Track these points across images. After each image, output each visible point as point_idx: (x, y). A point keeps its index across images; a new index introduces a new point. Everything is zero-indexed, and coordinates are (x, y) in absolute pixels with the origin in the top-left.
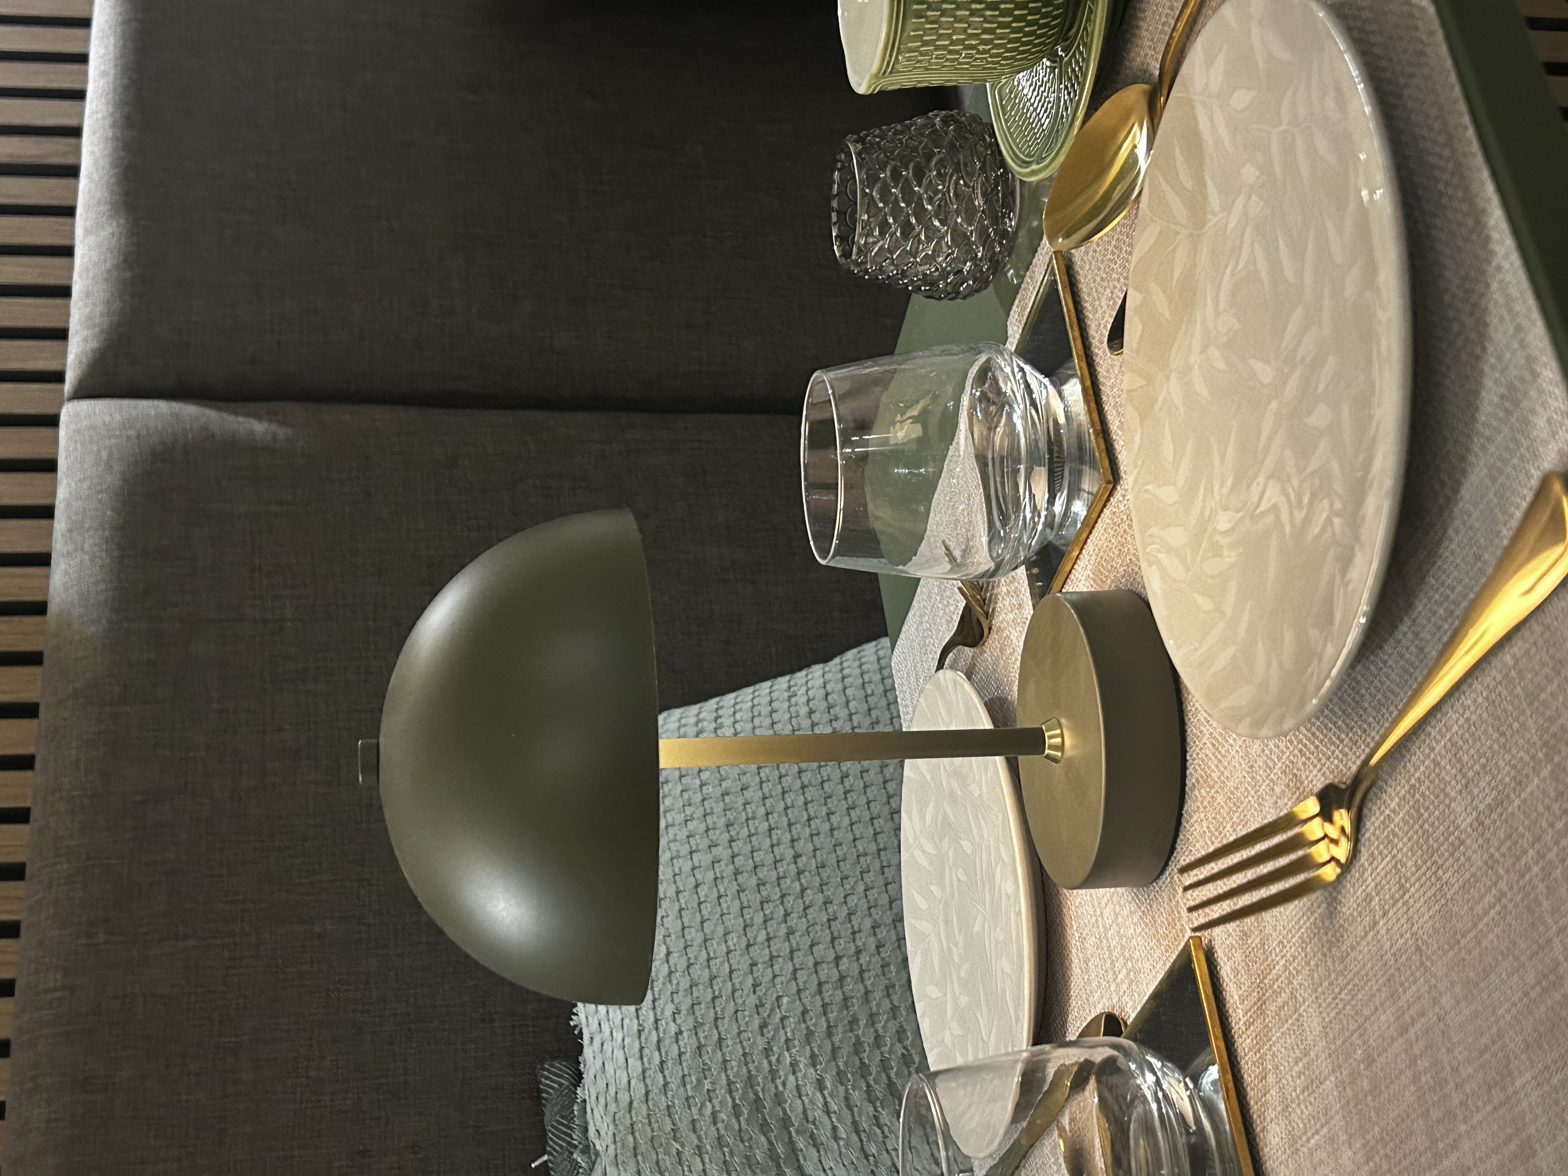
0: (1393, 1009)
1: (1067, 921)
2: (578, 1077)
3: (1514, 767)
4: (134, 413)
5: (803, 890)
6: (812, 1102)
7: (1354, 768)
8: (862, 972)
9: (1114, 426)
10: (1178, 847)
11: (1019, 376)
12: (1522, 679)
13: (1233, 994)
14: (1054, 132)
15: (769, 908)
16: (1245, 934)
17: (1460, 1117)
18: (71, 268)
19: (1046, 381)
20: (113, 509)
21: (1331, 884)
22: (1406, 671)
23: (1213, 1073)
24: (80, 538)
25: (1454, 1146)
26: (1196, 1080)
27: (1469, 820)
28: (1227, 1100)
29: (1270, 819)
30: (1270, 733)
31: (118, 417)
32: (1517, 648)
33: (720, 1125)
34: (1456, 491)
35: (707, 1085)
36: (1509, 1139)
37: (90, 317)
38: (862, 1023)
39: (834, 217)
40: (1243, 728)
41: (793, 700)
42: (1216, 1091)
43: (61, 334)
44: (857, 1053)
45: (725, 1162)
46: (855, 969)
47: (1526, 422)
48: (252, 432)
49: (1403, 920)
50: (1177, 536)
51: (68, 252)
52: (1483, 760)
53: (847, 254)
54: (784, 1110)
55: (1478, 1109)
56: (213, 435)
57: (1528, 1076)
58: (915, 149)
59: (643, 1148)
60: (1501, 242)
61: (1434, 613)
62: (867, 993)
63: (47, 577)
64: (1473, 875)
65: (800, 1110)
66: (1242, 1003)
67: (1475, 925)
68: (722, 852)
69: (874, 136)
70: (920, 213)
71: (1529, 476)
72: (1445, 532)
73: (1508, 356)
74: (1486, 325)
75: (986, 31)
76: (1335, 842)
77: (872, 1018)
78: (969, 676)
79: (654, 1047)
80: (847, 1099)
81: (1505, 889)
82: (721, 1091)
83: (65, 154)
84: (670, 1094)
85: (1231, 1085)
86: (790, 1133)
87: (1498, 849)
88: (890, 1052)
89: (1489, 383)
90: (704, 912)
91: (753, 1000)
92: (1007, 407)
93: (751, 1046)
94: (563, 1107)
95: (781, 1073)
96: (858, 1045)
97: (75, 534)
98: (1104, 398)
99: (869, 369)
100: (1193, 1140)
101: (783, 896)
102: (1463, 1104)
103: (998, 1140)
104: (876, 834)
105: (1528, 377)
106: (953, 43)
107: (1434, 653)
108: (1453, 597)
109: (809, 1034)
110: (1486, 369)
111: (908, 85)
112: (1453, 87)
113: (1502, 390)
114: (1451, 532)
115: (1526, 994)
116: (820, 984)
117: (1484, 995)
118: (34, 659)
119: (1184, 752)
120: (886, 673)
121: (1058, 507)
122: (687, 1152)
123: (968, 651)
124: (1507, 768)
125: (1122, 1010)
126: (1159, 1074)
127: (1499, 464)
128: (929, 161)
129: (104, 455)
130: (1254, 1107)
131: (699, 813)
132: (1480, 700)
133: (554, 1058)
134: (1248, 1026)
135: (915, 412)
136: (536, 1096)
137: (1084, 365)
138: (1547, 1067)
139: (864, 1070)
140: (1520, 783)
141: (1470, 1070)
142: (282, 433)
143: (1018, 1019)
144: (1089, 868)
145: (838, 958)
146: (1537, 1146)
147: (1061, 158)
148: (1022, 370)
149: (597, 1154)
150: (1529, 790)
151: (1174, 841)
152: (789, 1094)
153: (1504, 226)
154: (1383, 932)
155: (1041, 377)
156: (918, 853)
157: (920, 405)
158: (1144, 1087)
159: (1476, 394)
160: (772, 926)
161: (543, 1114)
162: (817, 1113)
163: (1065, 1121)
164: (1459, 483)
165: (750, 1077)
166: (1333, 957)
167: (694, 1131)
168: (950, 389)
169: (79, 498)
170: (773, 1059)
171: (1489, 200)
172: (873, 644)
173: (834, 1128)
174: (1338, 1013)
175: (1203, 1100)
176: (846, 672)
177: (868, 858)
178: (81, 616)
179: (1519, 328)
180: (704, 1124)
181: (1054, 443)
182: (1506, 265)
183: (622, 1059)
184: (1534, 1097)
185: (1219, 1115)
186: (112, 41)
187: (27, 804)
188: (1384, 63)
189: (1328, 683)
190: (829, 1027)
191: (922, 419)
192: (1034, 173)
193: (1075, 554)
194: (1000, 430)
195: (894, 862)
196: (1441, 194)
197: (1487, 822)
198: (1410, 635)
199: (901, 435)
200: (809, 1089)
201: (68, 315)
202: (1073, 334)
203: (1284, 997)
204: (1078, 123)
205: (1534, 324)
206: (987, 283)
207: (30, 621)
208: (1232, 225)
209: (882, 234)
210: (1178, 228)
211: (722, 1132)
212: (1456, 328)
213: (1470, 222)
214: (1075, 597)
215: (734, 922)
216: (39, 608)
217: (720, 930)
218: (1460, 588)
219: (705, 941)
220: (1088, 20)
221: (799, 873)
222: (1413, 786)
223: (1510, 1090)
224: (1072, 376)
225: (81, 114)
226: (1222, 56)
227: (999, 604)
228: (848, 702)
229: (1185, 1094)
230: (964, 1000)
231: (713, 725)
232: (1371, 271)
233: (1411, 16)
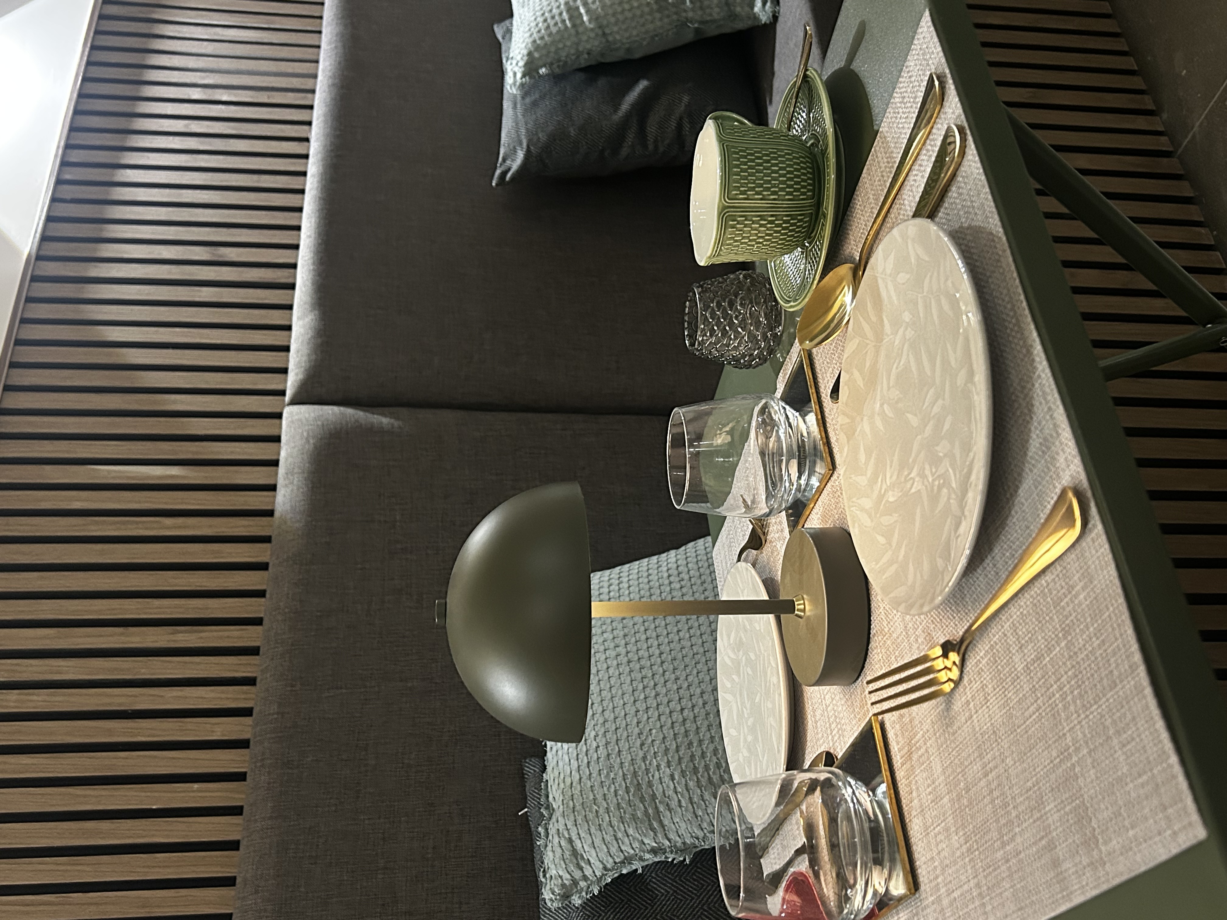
0: (980, 763)
1: (806, 700)
2: (544, 768)
3: (1046, 640)
4: (321, 413)
5: (664, 672)
6: (668, 787)
7: (961, 633)
8: (695, 717)
9: (833, 440)
10: (866, 666)
11: (782, 411)
12: (1051, 594)
13: (894, 748)
14: (803, 286)
15: (646, 681)
16: (902, 716)
17: (1016, 824)
18: (290, 337)
19: (797, 414)
20: (309, 463)
21: (949, 693)
22: (989, 584)
23: (883, 788)
24: (291, 478)
25: (1013, 839)
26: (874, 791)
27: (1022, 666)
28: (891, 804)
29: (914, 657)
30: (916, 613)
31: (312, 415)
32: (1049, 577)
33: (619, 797)
34: (1016, 492)
35: (612, 775)
36: (1042, 838)
37: (299, 362)
38: (695, 745)
39: (686, 325)
40: (902, 608)
41: (660, 569)
42: (884, 798)
43: (285, 371)
44: (692, 761)
45: (621, 817)
46: (691, 715)
47: (1053, 458)
48: (381, 423)
49: (987, 716)
50: (867, 503)
51: (289, 328)
52: (1030, 635)
53: (692, 344)
54: (653, 791)
55: (1025, 821)
56: (361, 425)
57: (1052, 805)
58: (729, 291)
59: (578, 808)
60: (1041, 363)
61: (1004, 555)
62: (698, 728)
63: (275, 497)
64: (1024, 695)
65: (661, 790)
66: (899, 752)
67: (1025, 722)
68: (622, 650)
69: (708, 284)
70: (731, 324)
71: (1055, 487)
72: (1010, 512)
73: (1044, 423)
74: (1032, 405)
75: (767, 235)
76: (950, 669)
77: (700, 742)
78: (754, 565)
79: (584, 754)
80: (686, 785)
81: (1041, 704)
82: (620, 779)
83: (289, 277)
84: (592, 780)
85: (893, 796)
86: (656, 803)
87: (1037, 683)
88: (710, 761)
89: (1034, 436)
90: (612, 682)
91: (637, 731)
92: (776, 428)
93: (636, 755)
94: (535, 784)
95: (651, 770)
96: (692, 756)
97: (289, 476)
98: (828, 425)
99: (704, 407)
100: (872, 825)
101: (653, 675)
102: (1017, 816)
103: (768, 815)
104: (703, 643)
105: (1055, 435)
106: (750, 241)
107: (1004, 576)
108: (1014, 547)
109: (667, 750)
110: (1033, 429)
111: (726, 261)
112: (1015, 280)
113: (1041, 440)
114: (1013, 513)
115: (1052, 762)
116: (673, 723)
117: (1029, 760)
118: (267, 539)
119: (870, 616)
120: (709, 555)
121: (803, 482)
122: (601, 811)
123: (754, 552)
124: (1043, 641)
125: (835, 750)
126: (854, 787)
127: (1039, 479)
128: (736, 297)
129: (305, 434)
130: (905, 809)
131: (610, 628)
132: (1028, 603)
133: (532, 756)
134: (903, 765)
135: (727, 429)
136: (522, 776)
137: (817, 407)
138: (1062, 802)
139: (695, 770)
140: (1049, 649)
141: (1021, 799)
142: (396, 423)
143: (779, 751)
144: (818, 676)
145: (682, 710)
146: (1057, 843)
147: (807, 300)
148: (784, 408)
149: (553, 810)
150: (1054, 653)
151: (864, 663)
152: (656, 782)
153: (1043, 355)
154: (976, 721)
155: (794, 412)
156: (726, 659)
157: (730, 425)
158: (846, 796)
159: (1027, 441)
160: (648, 691)
161: (525, 786)
162: (671, 793)
163: (804, 807)
164: (1018, 487)
165: (635, 772)
166: (948, 732)
167: (605, 800)
168: (745, 417)
169: (292, 457)
170: (647, 762)
171: (1034, 341)
172: (703, 539)
173: (679, 801)
174: (951, 763)
175: (877, 802)
176: (688, 554)
177: (699, 656)
178: (291, 518)
179: (1050, 409)
180: (611, 796)
181: (801, 447)
182: (1043, 376)
183: (567, 760)
184: (1056, 817)
185: (885, 809)
186: (313, 220)
187: (262, 615)
188: (978, 264)
189: (947, 589)
190: (677, 747)
191: (731, 433)
192: (791, 307)
193: (812, 506)
194: (772, 439)
195: (713, 658)
196: (1009, 335)
197: (1032, 668)
198: (991, 565)
199: (719, 441)
200: (666, 779)
201: (288, 361)
202: (812, 391)
203: (923, 750)
204: (816, 282)
205: (1058, 407)
206: (765, 360)
207: (265, 520)
208: (897, 342)
209: (711, 336)
210: (868, 341)
211: (620, 801)
212: (1016, 405)
213: (1024, 351)
214: (812, 531)
215: (627, 688)
216: (270, 513)
217: (620, 692)
218: (1017, 543)
219: (612, 697)
220: (822, 229)
221: (662, 662)
222: (992, 645)
223: (1043, 811)
224: (811, 412)
225: (297, 256)
226: (892, 256)
227: (771, 529)
228: (689, 571)
229: (868, 799)
230: (750, 738)
231: (617, 582)
232: (971, 374)
233: (993, 241)
